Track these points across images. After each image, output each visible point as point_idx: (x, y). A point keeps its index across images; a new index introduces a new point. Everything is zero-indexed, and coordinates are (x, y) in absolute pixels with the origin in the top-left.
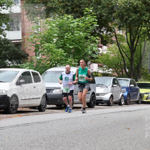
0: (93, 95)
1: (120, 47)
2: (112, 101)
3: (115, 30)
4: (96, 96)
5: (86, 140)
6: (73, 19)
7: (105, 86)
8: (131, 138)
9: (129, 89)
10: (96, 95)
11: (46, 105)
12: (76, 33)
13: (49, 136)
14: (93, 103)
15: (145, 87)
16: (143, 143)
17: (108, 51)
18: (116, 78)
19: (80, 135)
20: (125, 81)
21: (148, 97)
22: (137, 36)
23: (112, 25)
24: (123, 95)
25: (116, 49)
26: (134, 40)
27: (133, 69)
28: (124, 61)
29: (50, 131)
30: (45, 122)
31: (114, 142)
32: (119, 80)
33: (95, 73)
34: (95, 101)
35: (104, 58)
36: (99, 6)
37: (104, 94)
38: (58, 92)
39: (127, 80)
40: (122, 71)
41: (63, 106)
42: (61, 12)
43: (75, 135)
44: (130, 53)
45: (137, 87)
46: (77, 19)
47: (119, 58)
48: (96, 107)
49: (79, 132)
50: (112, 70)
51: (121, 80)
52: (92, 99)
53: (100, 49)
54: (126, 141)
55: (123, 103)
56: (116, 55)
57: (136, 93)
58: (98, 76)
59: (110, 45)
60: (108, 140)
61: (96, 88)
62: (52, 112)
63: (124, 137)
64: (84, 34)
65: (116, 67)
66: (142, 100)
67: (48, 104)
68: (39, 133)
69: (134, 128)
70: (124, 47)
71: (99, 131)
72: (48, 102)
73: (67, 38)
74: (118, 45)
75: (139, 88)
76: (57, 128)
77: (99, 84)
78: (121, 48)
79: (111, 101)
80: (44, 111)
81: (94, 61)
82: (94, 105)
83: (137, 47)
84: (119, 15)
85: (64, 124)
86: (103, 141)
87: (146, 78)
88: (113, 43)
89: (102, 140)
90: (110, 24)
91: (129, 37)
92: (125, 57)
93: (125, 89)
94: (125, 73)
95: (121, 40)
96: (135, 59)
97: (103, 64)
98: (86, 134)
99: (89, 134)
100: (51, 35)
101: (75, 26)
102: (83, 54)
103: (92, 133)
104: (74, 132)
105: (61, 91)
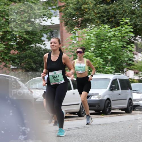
0: (130, 101)
4: (133, 102)
6: (110, 28)
10: (133, 100)
12: (112, 42)
14: (130, 109)
19: (119, 140)
29: (90, 136)
30: (85, 127)
33: (131, 79)
34: (132, 107)
35: (140, 65)
36: (133, 16)
37: (141, 100)
38: (96, 98)
41: (101, 111)
42: (97, 23)
43: (114, 140)
46: (114, 29)
48: (133, 112)
52: (129, 104)
53: (135, 56)
58: (134, 83)
61: (132, 94)
64: (121, 43)
68: (80, 138)
71: (137, 136)
73: (104, 48)
76: (97, 133)
77: (136, 90)
80: (84, 116)
81: (130, 67)
82: (131, 111)
85: (103, 129)
97: (139, 71)
98: (124, 139)
99: (128, 139)
100: (88, 44)
101: (112, 35)
102: (120, 62)
103: (131, 138)
104: (113, 137)
105: (99, 97)
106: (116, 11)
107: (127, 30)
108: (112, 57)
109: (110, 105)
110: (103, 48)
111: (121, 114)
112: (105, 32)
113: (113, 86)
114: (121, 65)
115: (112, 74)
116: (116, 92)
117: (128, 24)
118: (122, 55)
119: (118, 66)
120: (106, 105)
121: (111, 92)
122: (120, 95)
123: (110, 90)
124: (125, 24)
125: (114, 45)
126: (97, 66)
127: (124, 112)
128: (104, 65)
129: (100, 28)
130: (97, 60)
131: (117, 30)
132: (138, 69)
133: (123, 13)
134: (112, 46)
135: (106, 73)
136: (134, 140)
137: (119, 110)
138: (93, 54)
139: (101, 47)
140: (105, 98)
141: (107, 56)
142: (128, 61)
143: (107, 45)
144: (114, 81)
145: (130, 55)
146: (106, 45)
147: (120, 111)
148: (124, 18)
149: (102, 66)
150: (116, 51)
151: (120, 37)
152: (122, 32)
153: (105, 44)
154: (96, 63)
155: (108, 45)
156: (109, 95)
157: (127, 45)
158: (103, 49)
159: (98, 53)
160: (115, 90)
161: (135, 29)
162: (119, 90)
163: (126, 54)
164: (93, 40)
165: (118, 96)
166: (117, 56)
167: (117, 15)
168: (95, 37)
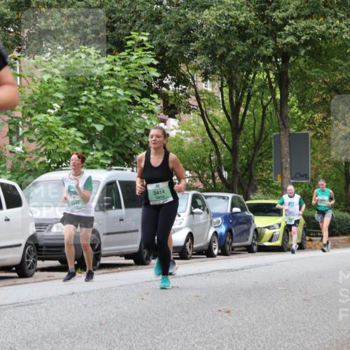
1: (207, 121)
2: (190, 247)
3: (194, 82)
5: (129, 343)
8: (233, 335)
9: (230, 219)
11: (35, 262)
12: (106, 90)
13: (40, 336)
14: (146, 253)
15: (266, 213)
16: (262, 345)
17: (180, 131)
18: (199, 193)
20: (221, 200)
21: (273, 235)
22: (246, 94)
23: (188, 70)
24: (216, 233)
25: (199, 124)
26: (239, 104)
27: (239, 170)
28: (218, 153)
29: (45, 323)
31: (194, 345)
32: (206, 197)
36: (156, 26)
39: (224, 198)
40: (213, 177)
43: (104, 332)
44: (230, 133)
45: (248, 213)
46: (110, 58)
47: (205, 145)
48: (153, 261)
49: (112, 323)
50: (191, 175)
51: (211, 197)
53: (162, 125)
54: (222, 341)
55: (216, 252)
56: (198, 140)
57: (245, 227)
59: (185, 117)
62: (49, 277)
63: (219, 333)
64: (127, 92)
65: (199, 168)
66: (260, 244)
67: (39, 259)
68: (18, 329)
69: (242, 311)
70: (216, 120)
72: (41, 255)
73: (86, 103)
74: (202, 116)
75: (251, 214)
78: (211, 123)
79: (188, 248)
80: (31, 276)
82: (148, 259)
83: (246, 120)
84: (206, 47)
85: (78, 306)
86: (168, 344)
87: (269, 191)
88: (190, 110)
89: (165, 342)
90: (183, 68)
91: (226, 96)
92: (220, 142)
93: (220, 219)
94: (221, 181)
95: (209, 104)
96: (244, 147)
98: (128, 329)
99: (136, 328)
100: (47, 94)
101: (106, 73)
102: (123, 139)
103: (143, 324)
104: (101, 324)
106: (115, 14)
107: (144, 62)
108: (106, 127)
109: (97, 247)
110: (82, 104)
111: (125, 268)
113: (105, 198)
114: (127, 147)
115: (105, 169)
116: (114, 213)
117: (144, 46)
118: (129, 121)
119: (120, 150)
121: (100, 213)
122: (121, 220)
123: (98, 209)
124: (138, 47)
125: (109, 98)
126: (67, 149)
127: (132, 261)
128: (84, 147)
130: (69, 134)
131: (118, 60)
133: (134, 18)
134: (106, 100)
135: (90, 166)
136: (151, 330)
137: (118, 258)
138: (58, 119)
139: (79, 102)
141: (93, 125)
142: (143, 135)
143: (93, 98)
144: (110, 186)
145: (148, 122)
146: (91, 96)
147: (122, 260)
148: (135, 31)
150: (115, 111)
151: (126, 78)
152: (132, 65)
153: (89, 95)
154: (66, 143)
155: (94, 96)
156: (97, 221)
157: (141, 98)
158: (82, 107)
159: (69, 118)
160: (110, 207)
161: (161, 57)
162: (121, 208)
163: (139, 119)
164: (59, 83)
165: (118, 223)
166: (118, 125)
167: (118, 23)
168: (63, 77)
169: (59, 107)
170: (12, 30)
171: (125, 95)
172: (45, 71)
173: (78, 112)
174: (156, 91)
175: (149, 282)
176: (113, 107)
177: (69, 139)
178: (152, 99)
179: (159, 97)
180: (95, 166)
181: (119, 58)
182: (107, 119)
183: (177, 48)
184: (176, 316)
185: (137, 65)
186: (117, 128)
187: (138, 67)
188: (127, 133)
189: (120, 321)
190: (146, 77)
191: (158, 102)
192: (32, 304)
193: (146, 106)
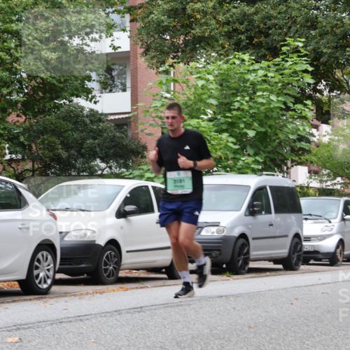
0: (296, 240)
2: (341, 254)
4: (304, 243)
6: (254, 62)
7: (326, 219)
10: (303, 239)
12: (259, 96)
13: (190, 337)
14: (295, 259)
17: (332, 137)
23: (343, 76)
29: (194, 324)
30: (182, 303)
33: (302, 187)
34: (300, 255)
35: (324, 153)
36: (312, 32)
37: (323, 238)
38: (213, 233)
41: (224, 266)
42: (223, 48)
43: (252, 335)
46: (264, 64)
48: (302, 267)
49: (261, 326)
50: (343, 181)
52: (293, 248)
53: (314, 131)
58: (309, 196)
59: (339, 123)
60: (331, 346)
61: (302, 223)
64: (280, 99)
71: (307, 326)
73: (238, 109)
76: (211, 317)
77: (311, 215)
79: (338, 254)
81: (300, 159)
82: (297, 264)
85: (226, 309)
88: (345, 116)
90: (338, 73)
97: (320, 168)
98: (277, 333)
99: (285, 333)
100: (201, 100)
101: (260, 79)
102: (275, 144)
103: (293, 329)
104: (250, 327)
105: (220, 231)
106: (270, 20)
107: (298, 68)
108: (258, 133)
109: (245, 251)
110: (235, 110)
111: (273, 273)
112: (242, 70)
113: (255, 203)
114: (279, 153)
115: (256, 174)
116: (263, 218)
117: (299, 52)
118: (282, 127)
119: (272, 156)
120: (237, 249)
121: (250, 218)
122: (271, 225)
123: (247, 214)
124: (292, 53)
125: (262, 104)
126: (219, 153)
127: (280, 266)
128: (235, 152)
129: (231, 62)
130: (221, 139)
131: (273, 66)
132: (320, 163)
133: (289, 25)
134: (259, 106)
135: (241, 171)
136: (300, 335)
137: (267, 262)
138: (211, 124)
139: (232, 107)
140: (236, 233)
141: (245, 130)
142: (295, 141)
143: (245, 104)
144: (260, 193)
145: (301, 128)
146: (244, 102)
147: (271, 265)
148: (290, 37)
149: (231, 156)
150: (267, 117)
151: (280, 85)
152: (286, 72)
153: (242, 101)
154: (218, 147)
155: (247, 102)
156: (246, 225)
157: (294, 104)
158: (234, 113)
159: (222, 124)
160: (260, 212)
161: (315, 63)
162: (270, 213)
163: (292, 125)
164: (213, 89)
165: (268, 228)
166: (270, 131)
167: (273, 29)
168: (216, 83)
169: (212, 112)
170: (168, 38)
171: (278, 101)
172: (199, 77)
173: (230, 117)
174: (310, 97)
175: (298, 287)
176: (265, 113)
177: (221, 144)
178: (305, 105)
179: (313, 103)
180: (246, 170)
181: (274, 64)
182: (259, 125)
183: (333, 53)
184: (325, 322)
185: (291, 71)
186: (269, 134)
187: (293, 73)
188: (279, 138)
189: (268, 324)
190: (300, 83)
191: (312, 108)
192: (182, 305)
193: (299, 112)
